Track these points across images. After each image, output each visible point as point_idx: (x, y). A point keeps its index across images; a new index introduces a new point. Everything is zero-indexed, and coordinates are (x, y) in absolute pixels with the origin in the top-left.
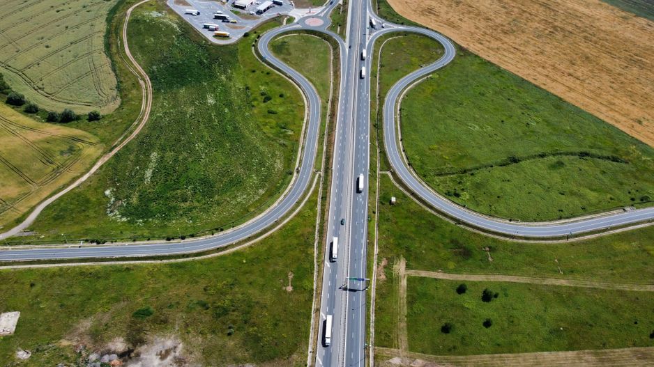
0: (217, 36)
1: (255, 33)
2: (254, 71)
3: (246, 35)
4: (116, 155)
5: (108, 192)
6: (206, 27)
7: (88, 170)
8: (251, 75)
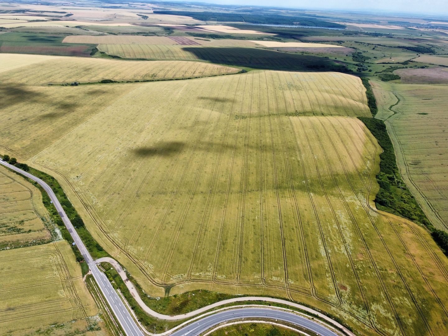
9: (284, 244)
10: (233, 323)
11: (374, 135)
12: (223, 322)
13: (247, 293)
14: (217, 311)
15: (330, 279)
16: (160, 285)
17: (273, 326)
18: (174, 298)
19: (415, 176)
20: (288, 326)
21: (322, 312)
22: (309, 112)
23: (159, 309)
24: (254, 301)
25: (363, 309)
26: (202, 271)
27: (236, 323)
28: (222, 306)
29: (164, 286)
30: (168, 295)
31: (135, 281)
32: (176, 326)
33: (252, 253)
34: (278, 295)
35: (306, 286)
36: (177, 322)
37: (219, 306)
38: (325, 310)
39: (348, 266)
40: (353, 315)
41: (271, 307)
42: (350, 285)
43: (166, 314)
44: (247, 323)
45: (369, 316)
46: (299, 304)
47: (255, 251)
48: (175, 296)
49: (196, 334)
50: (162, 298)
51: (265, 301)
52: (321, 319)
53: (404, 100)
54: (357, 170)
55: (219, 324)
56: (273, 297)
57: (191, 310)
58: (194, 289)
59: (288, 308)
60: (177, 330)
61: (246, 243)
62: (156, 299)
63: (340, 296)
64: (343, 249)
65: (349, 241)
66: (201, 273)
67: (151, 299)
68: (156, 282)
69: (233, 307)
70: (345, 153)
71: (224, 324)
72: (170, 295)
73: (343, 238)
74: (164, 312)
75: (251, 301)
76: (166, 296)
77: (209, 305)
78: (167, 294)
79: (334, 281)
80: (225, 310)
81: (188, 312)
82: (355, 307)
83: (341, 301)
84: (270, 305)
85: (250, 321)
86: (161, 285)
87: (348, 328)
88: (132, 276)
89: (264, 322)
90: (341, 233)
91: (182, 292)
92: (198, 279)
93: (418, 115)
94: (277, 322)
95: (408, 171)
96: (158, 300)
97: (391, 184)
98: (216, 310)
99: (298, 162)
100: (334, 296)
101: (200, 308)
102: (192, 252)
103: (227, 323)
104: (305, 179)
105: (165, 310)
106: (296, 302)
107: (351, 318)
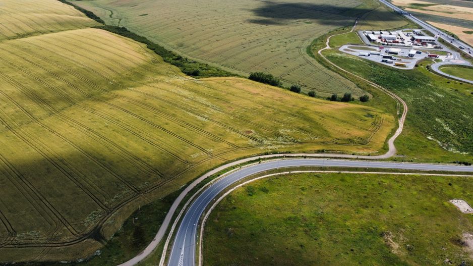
0: (397, 65)
1: (421, 65)
2: (449, 83)
3: (416, 66)
4: (407, 119)
5: (430, 138)
6: (383, 61)
7: (397, 126)
8: (449, 84)
9: (164, 130)
10: (210, 210)
11: (125, 36)
12: (202, 215)
13: (188, 181)
14: (182, 212)
15: (233, 133)
16: (79, 240)
17: (243, 186)
18: (117, 238)
19: (191, 53)
20: (252, 179)
21: (258, 155)
22: (34, 33)
23: (115, 259)
24: (202, 181)
25: (277, 137)
26: (114, 194)
27: (212, 207)
28: (181, 205)
29: (85, 237)
30: (106, 240)
31: (33, 262)
32: (160, 256)
33: (145, 150)
34: (214, 165)
35: (225, 146)
36: (155, 254)
37: (178, 207)
38: (258, 153)
39: (232, 118)
40: (277, 144)
41: (220, 176)
42: (250, 128)
43: (132, 258)
44: (222, 200)
45: (287, 138)
46: (237, 160)
47: (145, 147)
48: (116, 235)
49: (191, 244)
50: (102, 248)
51: (211, 176)
52: (264, 159)
53: (115, 10)
54: (145, 61)
55: (200, 219)
56: (213, 169)
57: (156, 232)
58: (131, 214)
59: (234, 168)
60: (167, 258)
61: (127, 147)
62: (97, 255)
63: (254, 139)
64: (212, 110)
65: (209, 103)
66: (116, 196)
67: (89, 261)
68: (68, 241)
69: (191, 198)
70: (120, 52)
71: (204, 216)
72: (109, 239)
73: (203, 104)
74: (126, 259)
75: (199, 183)
76: (106, 243)
77: (166, 214)
78: (103, 241)
79: (237, 131)
80: (188, 206)
81: (155, 236)
82: (271, 139)
83: (259, 141)
84: (219, 176)
85: (221, 198)
86: (81, 239)
87: (286, 153)
88: (17, 261)
89: (232, 190)
90: (195, 101)
91: (119, 226)
92: (120, 202)
93: (141, 17)
94: (241, 183)
95: (182, 52)
96: (99, 254)
97: (182, 63)
98: (179, 212)
99: (84, 69)
100: (251, 141)
101: (161, 223)
102: (76, 187)
103: (206, 214)
104: (108, 80)
105: (123, 256)
106: (234, 161)
107: (279, 146)
